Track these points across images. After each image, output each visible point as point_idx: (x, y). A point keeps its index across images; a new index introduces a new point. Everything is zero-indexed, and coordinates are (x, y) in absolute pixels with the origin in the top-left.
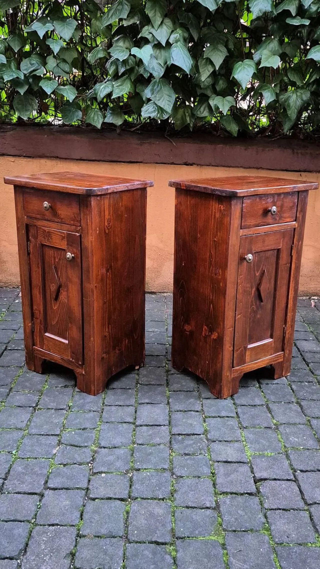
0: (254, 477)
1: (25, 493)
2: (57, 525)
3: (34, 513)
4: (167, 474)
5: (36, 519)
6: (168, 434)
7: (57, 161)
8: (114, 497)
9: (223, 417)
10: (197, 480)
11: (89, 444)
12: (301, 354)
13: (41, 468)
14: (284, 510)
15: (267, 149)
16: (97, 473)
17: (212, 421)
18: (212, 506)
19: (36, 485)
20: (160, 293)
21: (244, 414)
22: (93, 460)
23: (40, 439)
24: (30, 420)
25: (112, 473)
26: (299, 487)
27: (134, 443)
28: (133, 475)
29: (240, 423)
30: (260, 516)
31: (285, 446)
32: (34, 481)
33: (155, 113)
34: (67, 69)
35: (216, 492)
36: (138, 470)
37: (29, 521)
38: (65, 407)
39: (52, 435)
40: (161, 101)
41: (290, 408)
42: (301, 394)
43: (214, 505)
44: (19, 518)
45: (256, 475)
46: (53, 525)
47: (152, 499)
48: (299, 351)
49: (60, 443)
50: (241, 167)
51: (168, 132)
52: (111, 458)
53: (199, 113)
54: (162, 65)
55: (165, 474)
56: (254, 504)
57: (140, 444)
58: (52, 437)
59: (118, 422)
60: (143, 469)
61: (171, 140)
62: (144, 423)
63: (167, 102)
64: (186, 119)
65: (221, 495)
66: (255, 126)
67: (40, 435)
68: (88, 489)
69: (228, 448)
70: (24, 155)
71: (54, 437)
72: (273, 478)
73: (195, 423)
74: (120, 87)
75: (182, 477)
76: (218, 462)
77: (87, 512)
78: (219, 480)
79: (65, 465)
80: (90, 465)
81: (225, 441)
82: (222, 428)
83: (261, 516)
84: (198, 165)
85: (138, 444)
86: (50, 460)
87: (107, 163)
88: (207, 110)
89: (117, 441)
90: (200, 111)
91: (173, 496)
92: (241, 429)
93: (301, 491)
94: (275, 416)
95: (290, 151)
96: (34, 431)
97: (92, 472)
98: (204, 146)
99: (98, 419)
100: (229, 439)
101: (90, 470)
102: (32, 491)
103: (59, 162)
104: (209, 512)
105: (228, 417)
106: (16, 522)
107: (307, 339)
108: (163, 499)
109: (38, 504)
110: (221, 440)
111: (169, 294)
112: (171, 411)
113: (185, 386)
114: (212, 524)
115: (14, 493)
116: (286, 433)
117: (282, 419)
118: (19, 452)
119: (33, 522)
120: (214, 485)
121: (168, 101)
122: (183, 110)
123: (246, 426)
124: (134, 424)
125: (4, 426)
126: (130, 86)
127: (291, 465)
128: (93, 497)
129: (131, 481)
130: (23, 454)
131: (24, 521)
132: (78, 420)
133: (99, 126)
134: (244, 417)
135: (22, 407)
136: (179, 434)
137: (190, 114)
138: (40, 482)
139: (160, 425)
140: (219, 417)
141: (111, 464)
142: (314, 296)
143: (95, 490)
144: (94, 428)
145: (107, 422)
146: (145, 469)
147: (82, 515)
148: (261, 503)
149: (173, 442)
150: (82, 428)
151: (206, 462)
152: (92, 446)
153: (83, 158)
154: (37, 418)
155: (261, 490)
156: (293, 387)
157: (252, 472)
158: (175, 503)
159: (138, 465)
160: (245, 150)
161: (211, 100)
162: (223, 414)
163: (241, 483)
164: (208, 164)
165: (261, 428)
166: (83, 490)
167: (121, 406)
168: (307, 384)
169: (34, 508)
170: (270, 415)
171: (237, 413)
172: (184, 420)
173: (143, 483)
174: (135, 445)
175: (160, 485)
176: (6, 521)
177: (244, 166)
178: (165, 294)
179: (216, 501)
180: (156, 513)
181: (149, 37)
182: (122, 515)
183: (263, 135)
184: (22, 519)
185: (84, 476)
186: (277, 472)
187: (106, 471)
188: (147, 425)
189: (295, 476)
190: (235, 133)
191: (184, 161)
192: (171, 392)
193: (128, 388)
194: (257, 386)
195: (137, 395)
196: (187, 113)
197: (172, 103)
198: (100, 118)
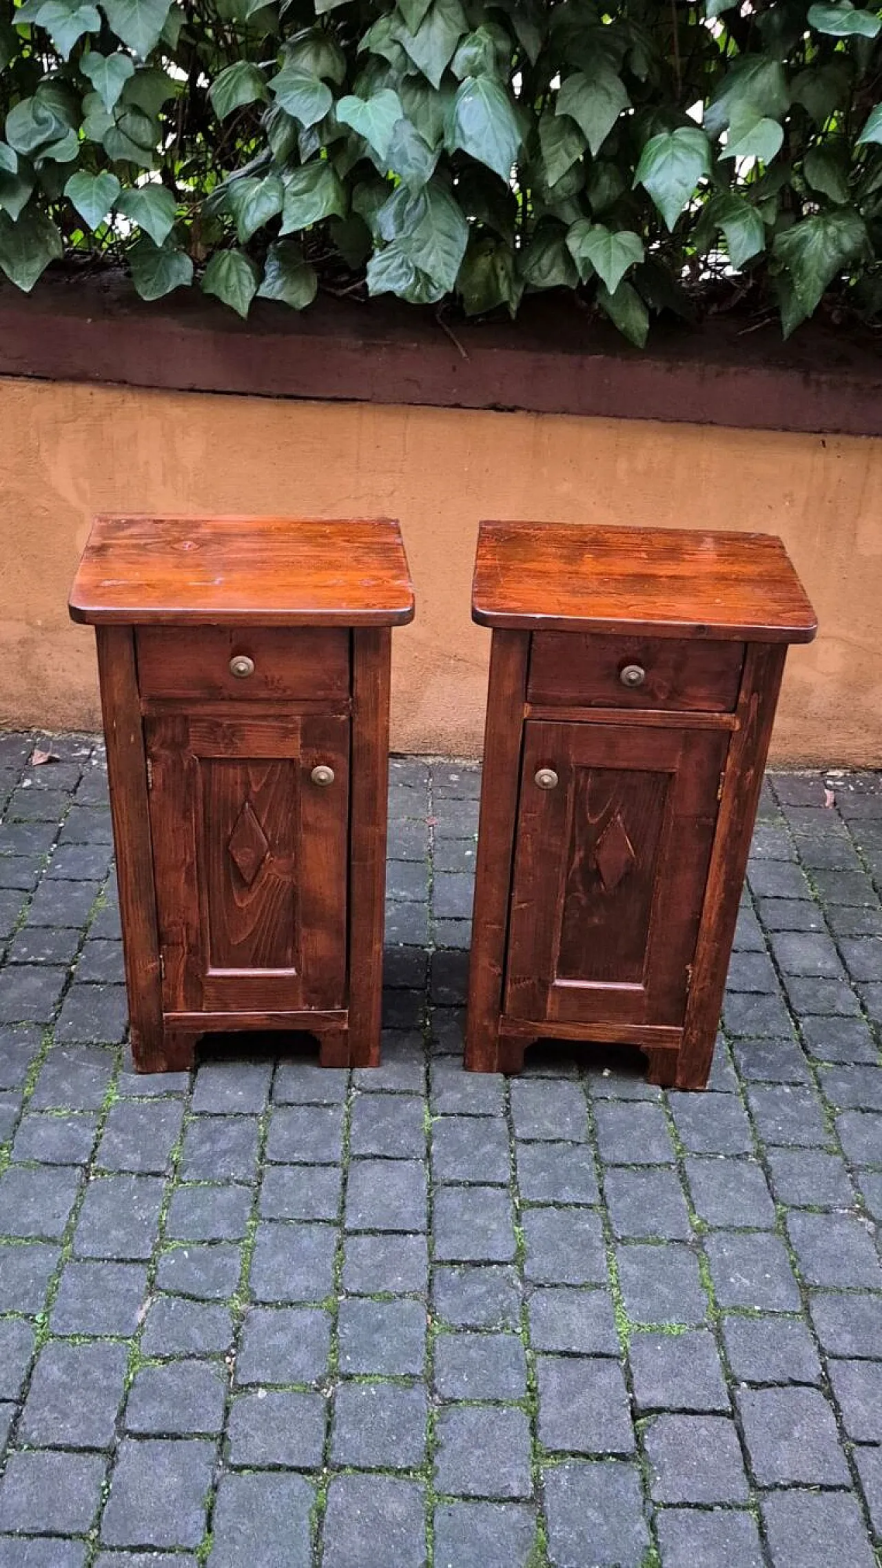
0: (632, 1401)
1: (69, 1449)
2: (151, 1548)
3: (94, 1512)
4: (419, 1394)
5: (99, 1529)
6: (426, 1261)
7: (125, 392)
8: (288, 1463)
9: (566, 1205)
10: (489, 1412)
11: (227, 1293)
12: (781, 982)
13: (109, 1369)
14: (697, 1506)
15: (733, 370)
16: (247, 1386)
17: (537, 1221)
18: (525, 1494)
19: (97, 1425)
20: (417, 755)
21: (620, 1194)
22: (234, 1346)
23: (104, 1272)
24: (75, 1211)
25: (282, 1386)
26: (741, 1435)
27: (338, 1290)
28: (335, 1394)
29: (607, 1225)
30: (638, 1527)
31: (716, 1304)
32: (92, 1412)
33: (406, 280)
34: (144, 139)
35: (538, 1449)
36: (348, 1378)
37: (82, 1536)
38: (163, 1167)
39: (134, 1261)
40: (423, 252)
41: (738, 1176)
42: (770, 1127)
43: (529, 1493)
44: (60, 1527)
45: (638, 1397)
46: (141, 1549)
47: (380, 1471)
48: (778, 971)
49: (153, 1287)
52: (281, 1339)
53: (536, 273)
54: (430, 141)
55: (414, 1394)
56: (627, 1492)
57: (353, 1295)
58: (131, 1269)
59: (300, 1222)
60: (358, 1375)
61: (453, 336)
62: (366, 1226)
63: (441, 254)
64: (498, 288)
65: (548, 1457)
67: (103, 1260)
68: (223, 1436)
69: (574, 1309)
70: (30, 373)
71: (140, 1268)
72: (679, 1406)
73: (494, 1226)
74: (305, 197)
75: (456, 1401)
76: (547, 1353)
77: (224, 1511)
78: (546, 1416)
79: (166, 1360)
80: (228, 1359)
81: (568, 1286)
82: (562, 1245)
83: (641, 1525)
84: (529, 411)
85: (348, 1294)
86: (129, 1342)
88: (560, 266)
89: (299, 1283)
90: (540, 269)
91: (431, 1462)
92: (608, 1243)
93: (743, 1448)
94: (698, 1202)
95: (795, 377)
96: (87, 1248)
97: (234, 1384)
98: (548, 357)
99: (248, 1209)
100: (577, 1279)
101: (230, 1374)
102: (88, 1443)
103: (129, 396)
104: (516, 1513)
105: (577, 1205)
106: (54, 1540)
107: (803, 927)
108: (407, 1471)
109: (104, 1484)
110: (557, 1281)
111: (441, 759)
112: (435, 1184)
113: (473, 1096)
114: (523, 1548)
115: (44, 1448)
116: (722, 1260)
117: (713, 1212)
118: (53, 1317)
119: (92, 1537)
120: (534, 1428)
121: (446, 251)
123: (624, 1238)
124: (339, 1224)
125: (12, 1232)
126: (332, 196)
127: (726, 1364)
128: (236, 1462)
129: (329, 1412)
130: (61, 1323)
131: (70, 1537)
132: (198, 1211)
133: (243, 309)
134: (620, 1205)
135: (54, 1165)
136: (453, 1262)
137: (511, 273)
138: (107, 1414)
139: (405, 1233)
140: (555, 1204)
141: (280, 1358)
142: (834, 768)
143: (242, 1442)
144: (239, 1240)
145: (271, 1220)
146: (365, 1375)
147: (209, 1517)
148: (645, 1487)
149: (437, 1288)
150: (208, 1238)
151: (516, 1354)
152: (233, 1298)
153: (197, 387)
154: (93, 1204)
155: (648, 1447)
156: (753, 1101)
157: (629, 1387)
158: (439, 1483)
159: (347, 1363)
160: (669, 370)
161: (574, 240)
162: (568, 1195)
163: (599, 1424)
164: (560, 409)
165: (660, 1242)
166: (212, 1439)
167: (306, 1164)
168: (787, 1090)
169: (94, 1498)
170: (684, 1200)
171: (601, 1191)
172: (466, 1217)
173: (360, 1421)
174: (341, 1298)
175: (400, 1428)
176: (30, 1536)
178: (430, 760)
179: (536, 1479)
180: (389, 1517)
181: (391, 54)
182: (306, 1522)
184: (66, 1531)
185: (214, 1397)
186: (691, 1387)
187: (269, 1381)
188: (372, 1232)
189: (732, 1400)
190: (639, 338)
191: (491, 400)
192: (435, 1119)
193: (325, 1102)
194: (659, 1097)
195: (348, 1127)
196: (502, 269)
197: (457, 261)
198: (246, 282)
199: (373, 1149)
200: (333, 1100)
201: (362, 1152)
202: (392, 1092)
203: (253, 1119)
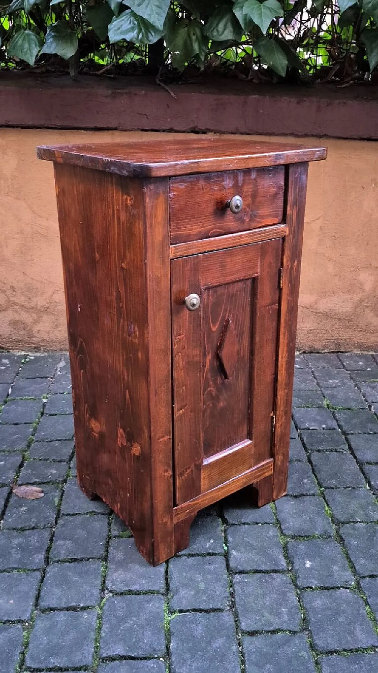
15: (337, 101)
33: (133, 31)
40: (144, 6)
50: (292, 134)
51: (161, 76)
53: (215, 33)
61: (166, 87)
63: (154, 7)
64: (192, 47)
66: (308, 67)
84: (215, 133)
87: (56, 131)
88: (230, 28)
90: (218, 31)
98: (225, 98)
121: (157, 6)
122: (186, 29)
133: (32, 61)
137: (200, 39)
153: (10, 123)
160: (298, 103)
161: (238, 9)
164: (234, 130)
177: (296, 133)
183: (325, 80)
190: (282, 71)
191: (192, 125)
192: (173, 616)
193: (82, 605)
194: (353, 583)
195: (100, 628)
196: (194, 34)
197: (164, 12)
198: (33, 46)
199: (119, 650)
200: (89, 603)
201: (111, 654)
202: (138, 593)
203: (19, 626)
